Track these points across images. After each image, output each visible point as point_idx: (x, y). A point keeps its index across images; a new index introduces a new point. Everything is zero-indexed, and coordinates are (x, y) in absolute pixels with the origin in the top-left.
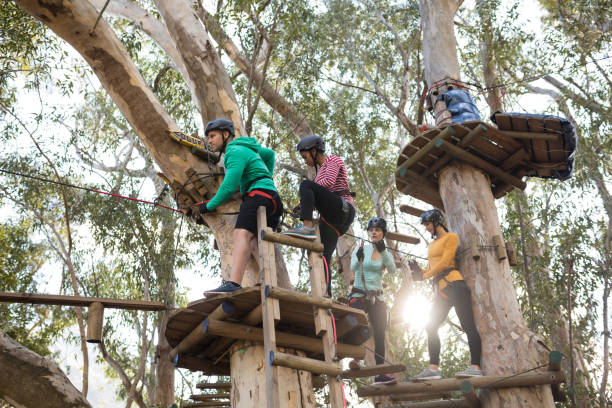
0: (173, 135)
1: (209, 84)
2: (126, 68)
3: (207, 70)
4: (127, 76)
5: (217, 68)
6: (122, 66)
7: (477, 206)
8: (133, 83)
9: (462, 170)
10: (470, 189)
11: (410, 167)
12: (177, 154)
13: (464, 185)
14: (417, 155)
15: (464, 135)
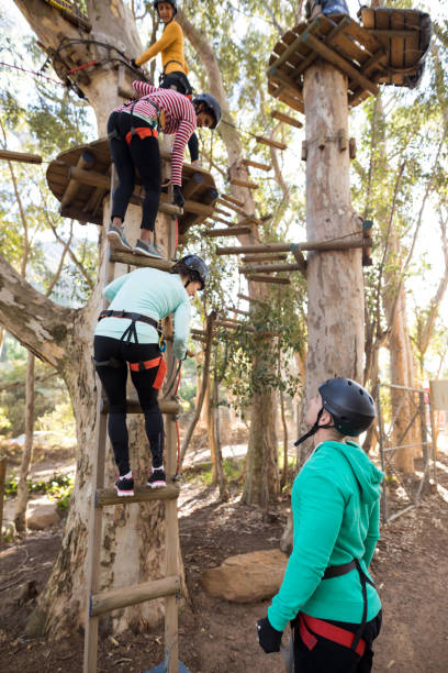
7: (331, 102)
9: (323, 69)
10: (327, 87)
11: (278, 67)
12: (49, 18)
13: (323, 84)
14: (285, 53)
15: (329, 31)
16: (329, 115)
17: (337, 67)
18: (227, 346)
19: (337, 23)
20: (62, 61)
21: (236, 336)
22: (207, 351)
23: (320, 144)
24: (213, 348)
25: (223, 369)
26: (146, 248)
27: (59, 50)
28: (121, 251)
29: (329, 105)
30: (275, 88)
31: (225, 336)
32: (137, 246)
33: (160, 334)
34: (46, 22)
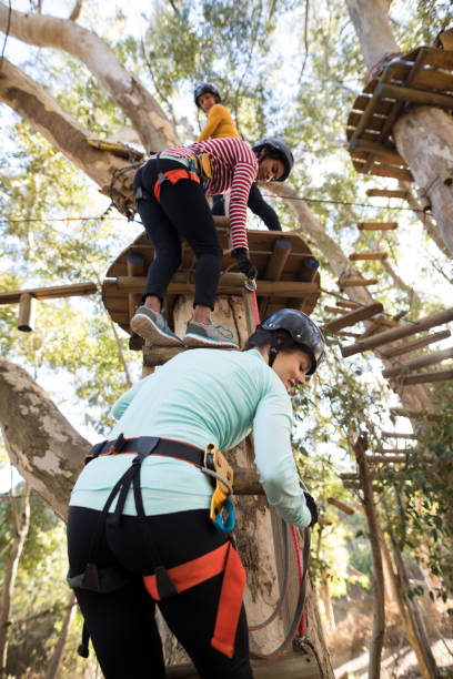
0: (90, 142)
1: (139, 112)
2: (39, 98)
3: (135, 100)
4: (41, 105)
5: (144, 97)
6: (35, 97)
7: (439, 136)
8: (48, 109)
9: (414, 113)
10: (427, 125)
11: (360, 137)
12: (100, 160)
13: (420, 125)
14: (362, 122)
15: (407, 74)
16: (442, 148)
17: (431, 104)
18: (398, 490)
19: (413, 60)
20: (119, 194)
21: (406, 473)
22: (367, 504)
23: (444, 179)
24: (376, 497)
25: (403, 528)
26: (203, 333)
27: (112, 184)
28: (161, 346)
29: (438, 139)
30: (362, 165)
31: (390, 477)
32: (188, 332)
33: (213, 482)
34: (100, 165)
